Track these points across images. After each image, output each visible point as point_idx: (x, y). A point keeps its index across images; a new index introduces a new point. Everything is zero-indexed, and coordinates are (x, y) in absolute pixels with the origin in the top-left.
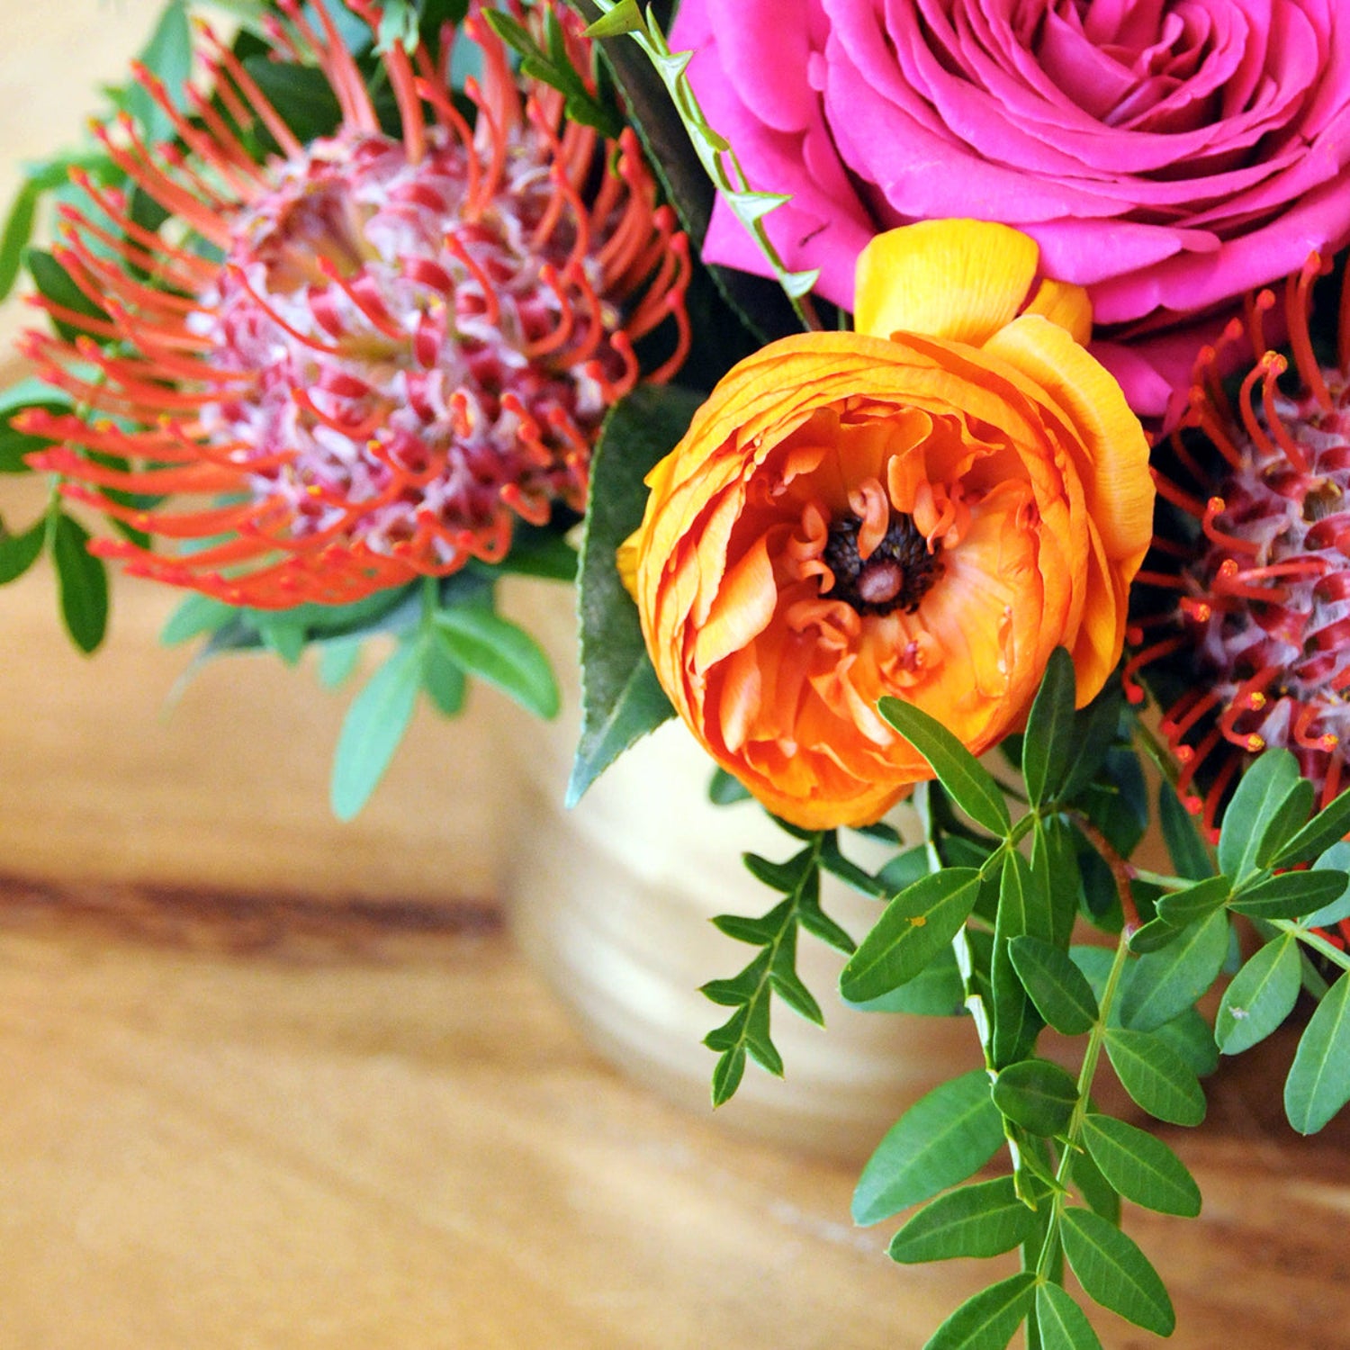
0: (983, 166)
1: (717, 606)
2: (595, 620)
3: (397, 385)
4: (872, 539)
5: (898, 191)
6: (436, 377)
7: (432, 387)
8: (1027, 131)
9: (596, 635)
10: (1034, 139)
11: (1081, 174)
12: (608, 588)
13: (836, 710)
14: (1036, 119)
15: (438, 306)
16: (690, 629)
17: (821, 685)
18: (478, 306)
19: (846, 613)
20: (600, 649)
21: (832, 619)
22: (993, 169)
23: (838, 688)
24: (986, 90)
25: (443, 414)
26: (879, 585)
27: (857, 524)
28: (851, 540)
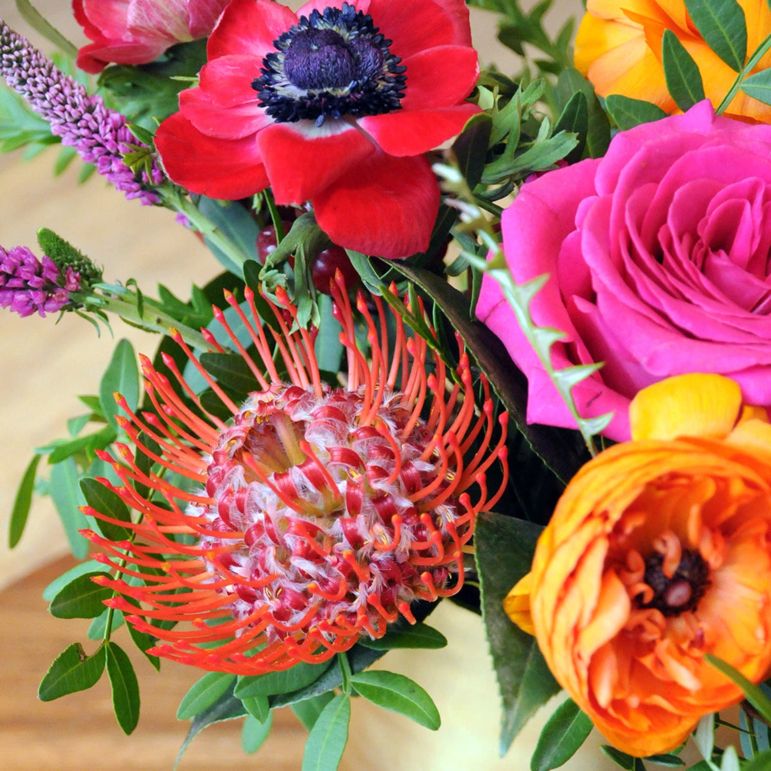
0: (698, 343)
1: (595, 613)
2: (497, 642)
3: (337, 526)
4: (671, 568)
5: (651, 362)
6: (361, 518)
7: (360, 524)
8: (720, 320)
9: (500, 652)
10: (725, 325)
11: (757, 341)
12: (501, 624)
13: (659, 676)
14: (723, 313)
15: (356, 477)
16: (576, 632)
17: (648, 661)
18: (381, 473)
19: (658, 616)
20: (504, 659)
21: (650, 620)
22: (705, 344)
23: (658, 662)
24: (688, 301)
25: (369, 539)
26: (678, 595)
27: (661, 559)
28: (657, 569)
